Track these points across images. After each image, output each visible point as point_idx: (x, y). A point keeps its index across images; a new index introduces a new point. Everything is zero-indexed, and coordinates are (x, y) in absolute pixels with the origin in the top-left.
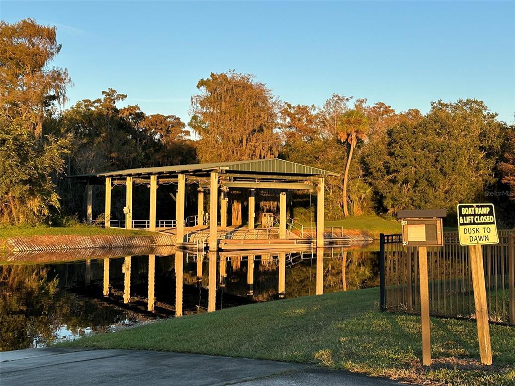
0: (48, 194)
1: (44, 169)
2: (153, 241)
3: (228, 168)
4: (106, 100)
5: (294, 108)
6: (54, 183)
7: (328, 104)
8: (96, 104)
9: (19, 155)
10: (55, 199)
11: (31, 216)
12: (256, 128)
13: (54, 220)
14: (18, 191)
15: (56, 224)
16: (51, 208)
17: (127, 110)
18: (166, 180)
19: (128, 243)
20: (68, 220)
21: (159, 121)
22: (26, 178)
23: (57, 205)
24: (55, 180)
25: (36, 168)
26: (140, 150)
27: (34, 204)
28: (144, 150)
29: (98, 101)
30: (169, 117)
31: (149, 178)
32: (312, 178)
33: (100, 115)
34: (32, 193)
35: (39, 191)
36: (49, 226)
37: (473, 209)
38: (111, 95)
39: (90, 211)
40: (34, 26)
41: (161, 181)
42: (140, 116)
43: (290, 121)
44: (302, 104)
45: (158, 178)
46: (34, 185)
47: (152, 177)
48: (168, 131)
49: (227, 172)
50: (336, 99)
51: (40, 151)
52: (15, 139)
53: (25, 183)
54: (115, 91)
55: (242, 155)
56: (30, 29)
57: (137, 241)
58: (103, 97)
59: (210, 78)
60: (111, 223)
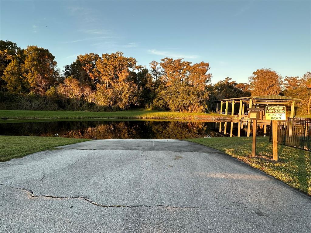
0: (205, 105)
1: (204, 99)
2: (232, 118)
3: (255, 98)
4: (226, 80)
5: (290, 78)
6: (206, 102)
7: (305, 76)
8: (223, 82)
9: (198, 96)
10: (206, 106)
11: (201, 110)
12: (271, 85)
13: (207, 112)
14: (197, 104)
15: (207, 113)
16: (206, 109)
17: (232, 82)
18: (237, 102)
19: (224, 118)
20: (211, 112)
21: (242, 85)
22: (199, 101)
23: (207, 108)
24: (207, 102)
25: (202, 99)
26: (235, 93)
27: (202, 107)
28: (236, 93)
29: (224, 81)
30: (245, 84)
31: (232, 101)
32: (289, 101)
33: (224, 84)
34: (201, 105)
35: (202, 104)
36: (205, 113)
37: (274, 108)
38: (227, 79)
39: (217, 110)
40: (203, 63)
41: (236, 102)
42: (236, 84)
43: (287, 82)
44: (294, 76)
45: (235, 101)
46: (201, 103)
47: (233, 101)
48: (245, 88)
49: (255, 99)
50: (308, 74)
51: (203, 95)
52: (197, 92)
53: (199, 102)
54: (229, 78)
55: (265, 94)
56: (203, 64)
57: (227, 118)
58: (225, 80)
59: (257, 71)
60: (222, 113)
